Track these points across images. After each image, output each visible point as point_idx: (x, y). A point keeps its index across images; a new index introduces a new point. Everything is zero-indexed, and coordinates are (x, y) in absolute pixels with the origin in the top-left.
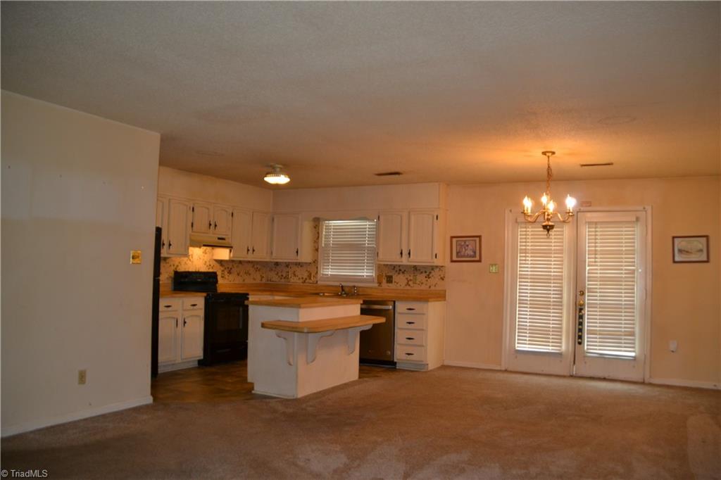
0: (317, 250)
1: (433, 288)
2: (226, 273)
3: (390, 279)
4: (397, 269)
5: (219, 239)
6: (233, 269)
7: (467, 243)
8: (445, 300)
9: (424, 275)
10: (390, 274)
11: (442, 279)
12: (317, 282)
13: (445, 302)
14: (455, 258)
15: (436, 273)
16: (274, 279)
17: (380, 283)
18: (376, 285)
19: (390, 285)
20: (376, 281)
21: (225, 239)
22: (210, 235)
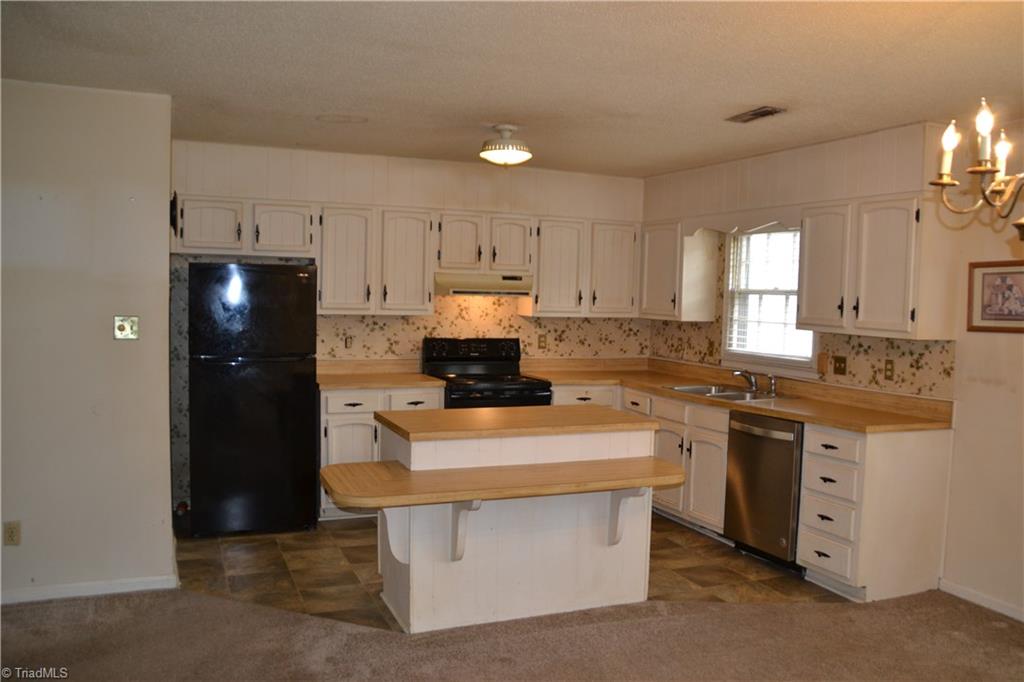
0: (722, 296)
1: (925, 395)
2: (550, 339)
3: (840, 367)
4: (854, 342)
5: (505, 278)
6: (567, 333)
7: (1009, 281)
8: (950, 427)
9: (909, 359)
10: (841, 354)
11: (948, 373)
12: (720, 361)
13: (952, 432)
14: (977, 322)
15: (932, 360)
16: (661, 352)
17: (822, 373)
18: (817, 376)
19: (840, 377)
20: (815, 366)
21: (520, 279)
22: (482, 272)
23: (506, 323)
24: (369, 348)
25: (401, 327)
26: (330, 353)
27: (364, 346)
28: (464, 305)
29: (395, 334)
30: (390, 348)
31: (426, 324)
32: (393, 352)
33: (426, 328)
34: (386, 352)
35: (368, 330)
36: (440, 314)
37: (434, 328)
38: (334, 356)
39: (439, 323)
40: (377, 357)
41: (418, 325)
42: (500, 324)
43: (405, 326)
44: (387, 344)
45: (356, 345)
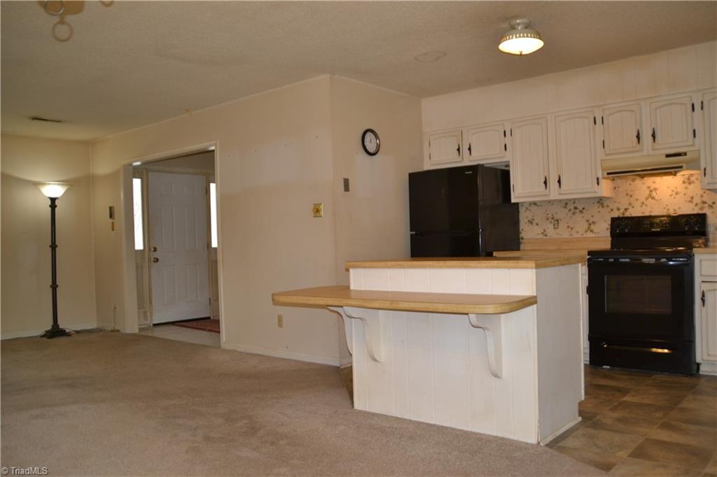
5: (668, 156)
21: (685, 154)
22: (645, 153)
23: (697, 200)
24: (572, 229)
25: (597, 210)
26: (543, 233)
27: (568, 227)
28: (653, 186)
29: (592, 216)
30: (589, 228)
31: (619, 206)
32: (592, 231)
33: (618, 209)
34: (586, 231)
35: (570, 214)
36: (631, 196)
37: (626, 209)
38: (546, 235)
39: (630, 204)
40: (579, 236)
41: (611, 207)
42: (691, 201)
43: (601, 209)
44: (587, 225)
45: (562, 225)
